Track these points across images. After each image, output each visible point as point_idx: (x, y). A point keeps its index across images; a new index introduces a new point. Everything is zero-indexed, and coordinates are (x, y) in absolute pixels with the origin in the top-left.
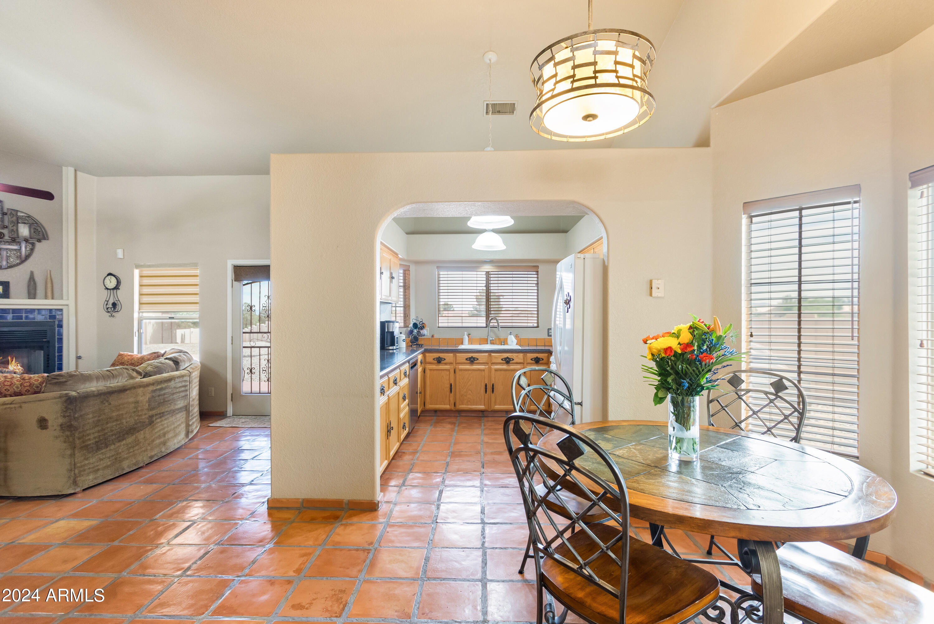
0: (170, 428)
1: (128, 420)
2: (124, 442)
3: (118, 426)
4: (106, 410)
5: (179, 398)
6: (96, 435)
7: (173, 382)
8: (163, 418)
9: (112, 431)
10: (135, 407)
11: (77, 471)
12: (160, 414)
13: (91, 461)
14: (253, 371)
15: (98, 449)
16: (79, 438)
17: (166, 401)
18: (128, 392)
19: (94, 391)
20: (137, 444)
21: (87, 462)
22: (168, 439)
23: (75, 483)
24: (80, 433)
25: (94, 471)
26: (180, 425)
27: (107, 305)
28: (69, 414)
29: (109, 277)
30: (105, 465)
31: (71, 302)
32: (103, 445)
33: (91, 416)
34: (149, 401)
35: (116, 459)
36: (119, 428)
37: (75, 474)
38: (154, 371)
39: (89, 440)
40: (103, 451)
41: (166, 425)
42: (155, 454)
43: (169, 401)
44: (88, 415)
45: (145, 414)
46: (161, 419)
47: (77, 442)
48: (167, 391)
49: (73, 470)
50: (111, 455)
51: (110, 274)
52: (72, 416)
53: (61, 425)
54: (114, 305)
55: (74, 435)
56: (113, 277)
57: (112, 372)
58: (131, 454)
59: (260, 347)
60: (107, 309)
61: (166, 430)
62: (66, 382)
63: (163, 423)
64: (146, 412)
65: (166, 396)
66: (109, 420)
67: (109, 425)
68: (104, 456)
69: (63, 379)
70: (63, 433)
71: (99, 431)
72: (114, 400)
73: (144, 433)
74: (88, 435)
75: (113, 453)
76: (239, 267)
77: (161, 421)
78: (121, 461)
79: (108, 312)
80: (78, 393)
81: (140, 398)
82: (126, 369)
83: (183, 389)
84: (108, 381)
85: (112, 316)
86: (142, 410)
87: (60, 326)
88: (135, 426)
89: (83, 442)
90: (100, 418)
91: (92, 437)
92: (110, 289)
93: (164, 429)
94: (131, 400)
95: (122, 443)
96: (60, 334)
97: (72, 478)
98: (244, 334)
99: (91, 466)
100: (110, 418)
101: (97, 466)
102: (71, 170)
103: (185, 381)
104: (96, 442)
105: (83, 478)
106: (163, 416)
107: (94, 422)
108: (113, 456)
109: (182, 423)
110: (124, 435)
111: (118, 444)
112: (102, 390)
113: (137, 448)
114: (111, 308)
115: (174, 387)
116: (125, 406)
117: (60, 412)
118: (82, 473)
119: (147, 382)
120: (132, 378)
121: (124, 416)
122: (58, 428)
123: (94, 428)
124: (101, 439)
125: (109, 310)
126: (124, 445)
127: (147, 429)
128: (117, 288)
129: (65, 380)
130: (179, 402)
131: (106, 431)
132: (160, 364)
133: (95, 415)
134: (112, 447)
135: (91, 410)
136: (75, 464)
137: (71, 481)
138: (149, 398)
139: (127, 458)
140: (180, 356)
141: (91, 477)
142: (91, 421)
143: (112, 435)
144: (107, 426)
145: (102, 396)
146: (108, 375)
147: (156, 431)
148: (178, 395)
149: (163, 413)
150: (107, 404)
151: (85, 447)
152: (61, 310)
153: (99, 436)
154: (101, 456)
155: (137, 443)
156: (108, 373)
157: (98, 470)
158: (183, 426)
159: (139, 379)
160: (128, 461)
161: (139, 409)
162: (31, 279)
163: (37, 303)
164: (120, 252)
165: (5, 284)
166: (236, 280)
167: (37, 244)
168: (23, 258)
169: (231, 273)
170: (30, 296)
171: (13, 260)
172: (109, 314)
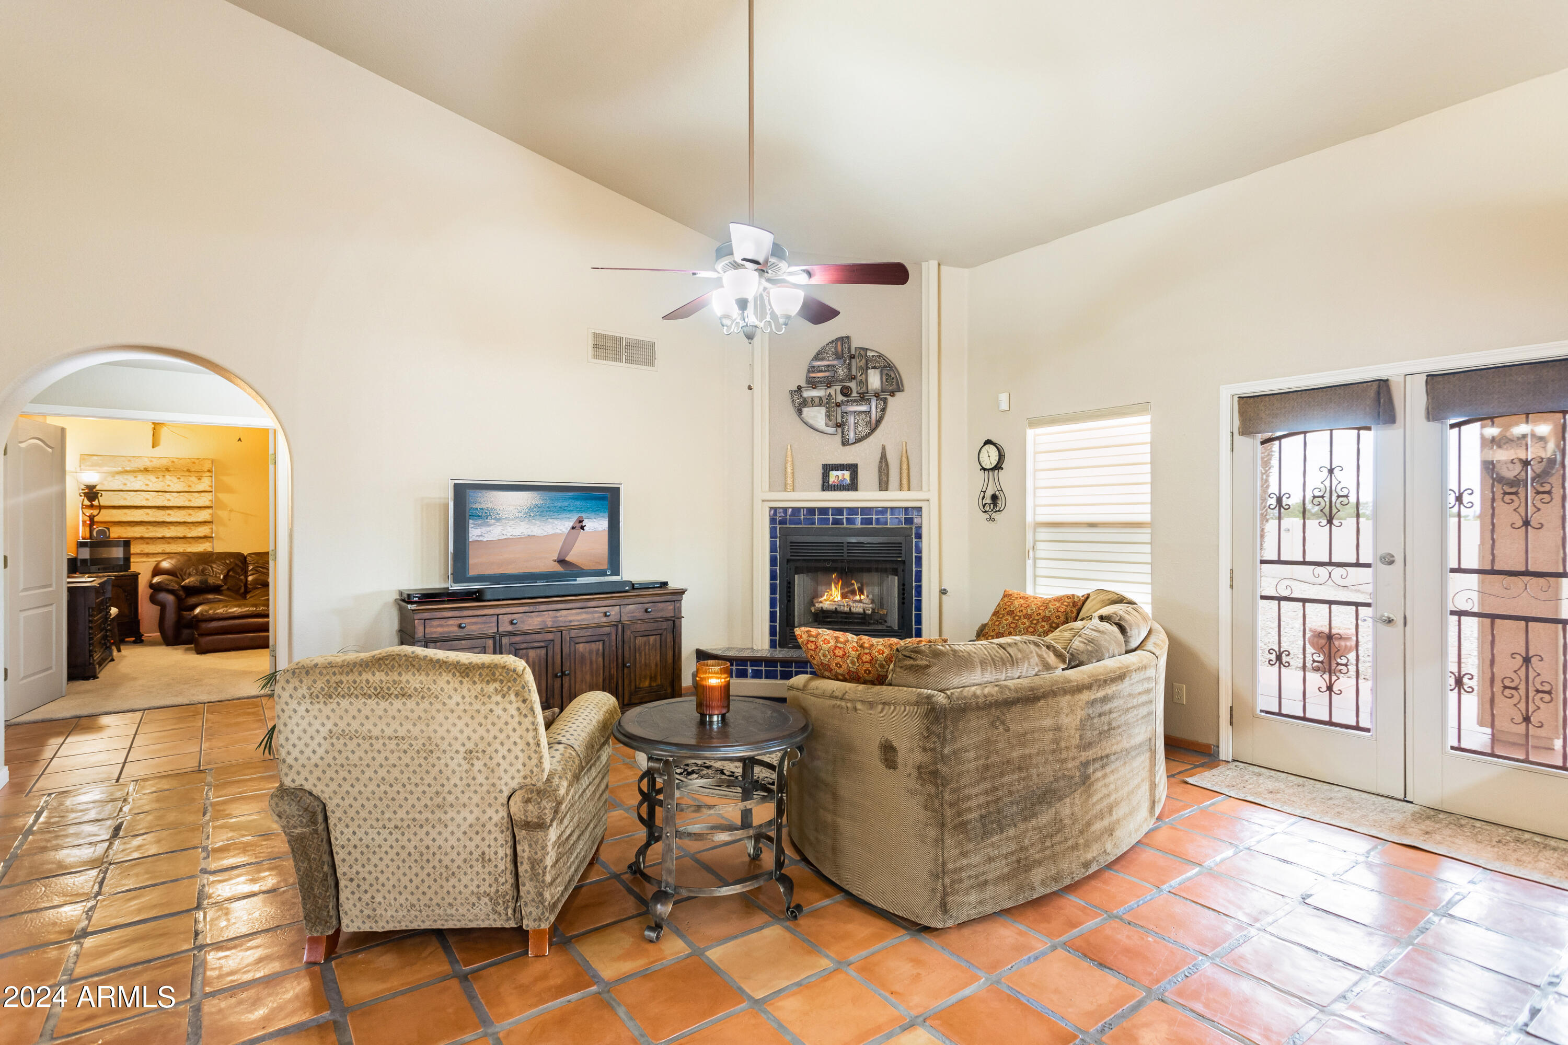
0: (1120, 794)
1: (1041, 769)
2: (1034, 822)
3: (1023, 784)
4: (1000, 744)
5: (1137, 720)
6: (982, 799)
7: (1127, 682)
8: (1108, 770)
9: (1011, 793)
10: (1056, 741)
11: (947, 881)
12: (1101, 758)
13: (975, 859)
14: (1285, 659)
15: (986, 834)
16: (951, 805)
17: (1114, 729)
18: (1042, 703)
19: (977, 697)
20: (1058, 831)
21: (965, 862)
22: (1118, 821)
23: (944, 907)
24: (954, 791)
25: (978, 885)
26: (1138, 786)
27: (983, 498)
28: (932, 746)
29: (987, 446)
30: (998, 873)
31: (933, 496)
32: (995, 826)
33: (971, 755)
34: (1082, 726)
35: (1018, 861)
36: (1024, 788)
37: (943, 885)
38: (1087, 650)
39: (969, 810)
40: (995, 838)
41: (1112, 787)
42: (1094, 858)
43: (1119, 727)
44: (968, 751)
45: (1074, 758)
46: (1104, 772)
47: (948, 812)
48: (1115, 705)
49: (940, 875)
50: (1009, 850)
51: (988, 442)
52: (939, 750)
53: (919, 767)
54: (994, 498)
55: (943, 797)
56: (992, 447)
57: (1009, 649)
58: (1048, 852)
59: (1304, 601)
60: (984, 506)
61: (1113, 797)
62: (928, 667)
63: (1107, 780)
64: (1074, 752)
65: (1113, 716)
66: (1005, 766)
67: (1007, 779)
68: (996, 852)
69: (922, 659)
70: (922, 785)
71: (986, 793)
72: (1017, 721)
73: (1072, 804)
74: (969, 798)
75: (1013, 847)
76: (1252, 399)
77: (1105, 776)
78: (1028, 868)
79: (985, 512)
80: (949, 697)
81: (1065, 720)
82: (1035, 644)
83: (1144, 698)
84: (1002, 672)
85: (991, 519)
86: (1067, 748)
87: (919, 536)
88: (1055, 785)
89: (959, 814)
90: (989, 761)
91: (973, 803)
92: (988, 470)
93: (1109, 795)
94: (1048, 722)
95: (1030, 825)
96: (919, 550)
97: (938, 895)
98: (1264, 566)
99: (973, 872)
100: (1008, 762)
101: (984, 873)
102: (933, 264)
103: (1149, 679)
104: (982, 817)
105: (958, 899)
106: (1107, 765)
107: (977, 769)
108: (1012, 853)
109: (1143, 781)
110: (1033, 805)
111: (1022, 826)
112: (993, 696)
113: (1057, 839)
114: (990, 505)
115: (1130, 695)
116: (1036, 735)
117: (917, 737)
118: (956, 886)
119: (1077, 681)
120: (1048, 667)
121: (1034, 761)
122: (915, 773)
123: (978, 783)
124: (991, 810)
125: (987, 508)
126: (1034, 829)
127: (1077, 795)
128: (998, 467)
129: (926, 663)
130: (1137, 731)
131: (1000, 793)
132: (1095, 634)
133: (979, 754)
134: (1012, 832)
135: (971, 742)
136: (944, 864)
137: (937, 902)
138: (1081, 721)
139: (1039, 863)
140: (1128, 613)
141: (973, 897)
142: (972, 766)
143: (1012, 803)
144: (1002, 780)
145: (993, 710)
146: (1002, 658)
147: (1095, 799)
148: (1135, 712)
149: (1107, 756)
150: (1001, 729)
151: (962, 827)
152: (919, 509)
153: (988, 803)
154: (993, 852)
155: (1058, 826)
156: (1001, 652)
157: (986, 883)
158: (1146, 786)
159: (1059, 673)
160: (1040, 870)
161: (1063, 744)
162: (884, 458)
163: (895, 497)
164: (1003, 398)
165: (853, 469)
166: (1244, 431)
167: (890, 399)
168: (873, 425)
169: (1228, 420)
170: (882, 486)
171: (861, 429)
172: (987, 516)
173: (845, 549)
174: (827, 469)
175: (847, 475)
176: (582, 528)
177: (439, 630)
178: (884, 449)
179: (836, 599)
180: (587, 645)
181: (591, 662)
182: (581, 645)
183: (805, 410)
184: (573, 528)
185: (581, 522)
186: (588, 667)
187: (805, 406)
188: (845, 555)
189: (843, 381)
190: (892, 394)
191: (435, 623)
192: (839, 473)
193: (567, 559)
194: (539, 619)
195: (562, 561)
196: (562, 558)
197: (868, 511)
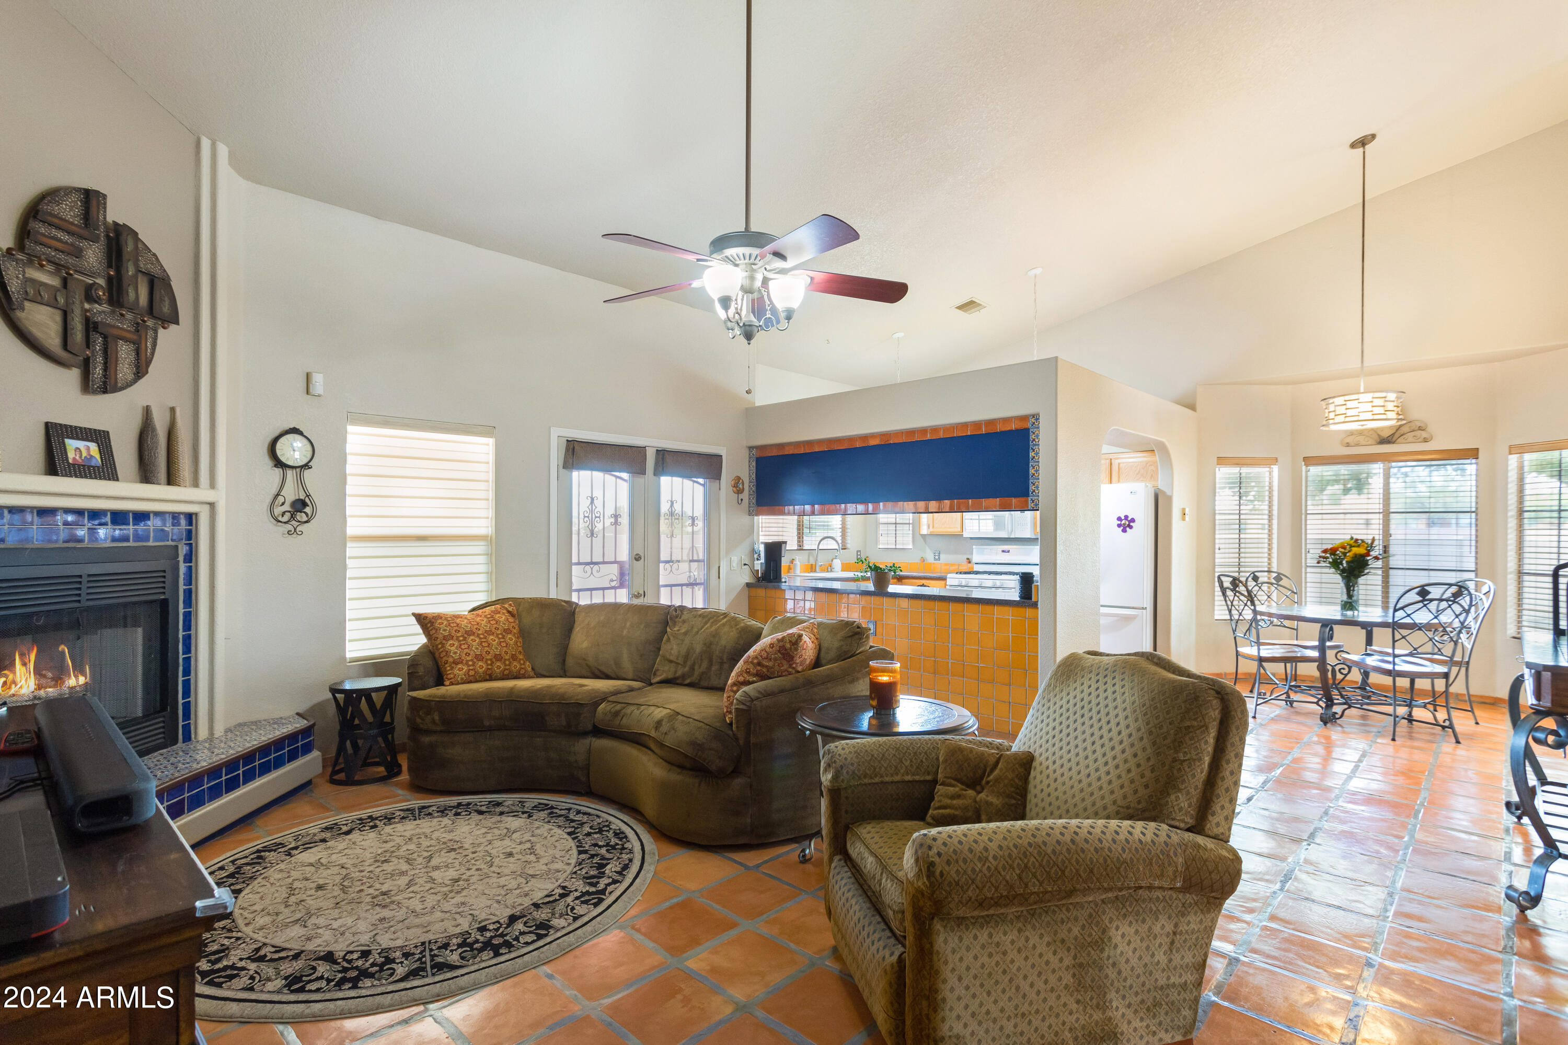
27: (282, 504)
29: (290, 436)
31: (221, 496)
51: (293, 430)
56: (299, 439)
60: (283, 515)
79: (285, 523)
85: (296, 533)
87: (191, 558)
92: (289, 467)
96: (190, 580)
114: (292, 513)
125: (288, 518)
128: (307, 465)
152: (194, 516)
162: (146, 426)
163: (155, 496)
166: (565, 466)
167: (161, 332)
168: (140, 371)
169: (556, 455)
170: (146, 475)
171: (124, 370)
172: (289, 527)
173: (84, 586)
174: (55, 434)
178: (147, 410)
183: (27, 305)
187: (27, 297)
188: (83, 597)
189: (92, 272)
190: (164, 322)
197: (118, 517)
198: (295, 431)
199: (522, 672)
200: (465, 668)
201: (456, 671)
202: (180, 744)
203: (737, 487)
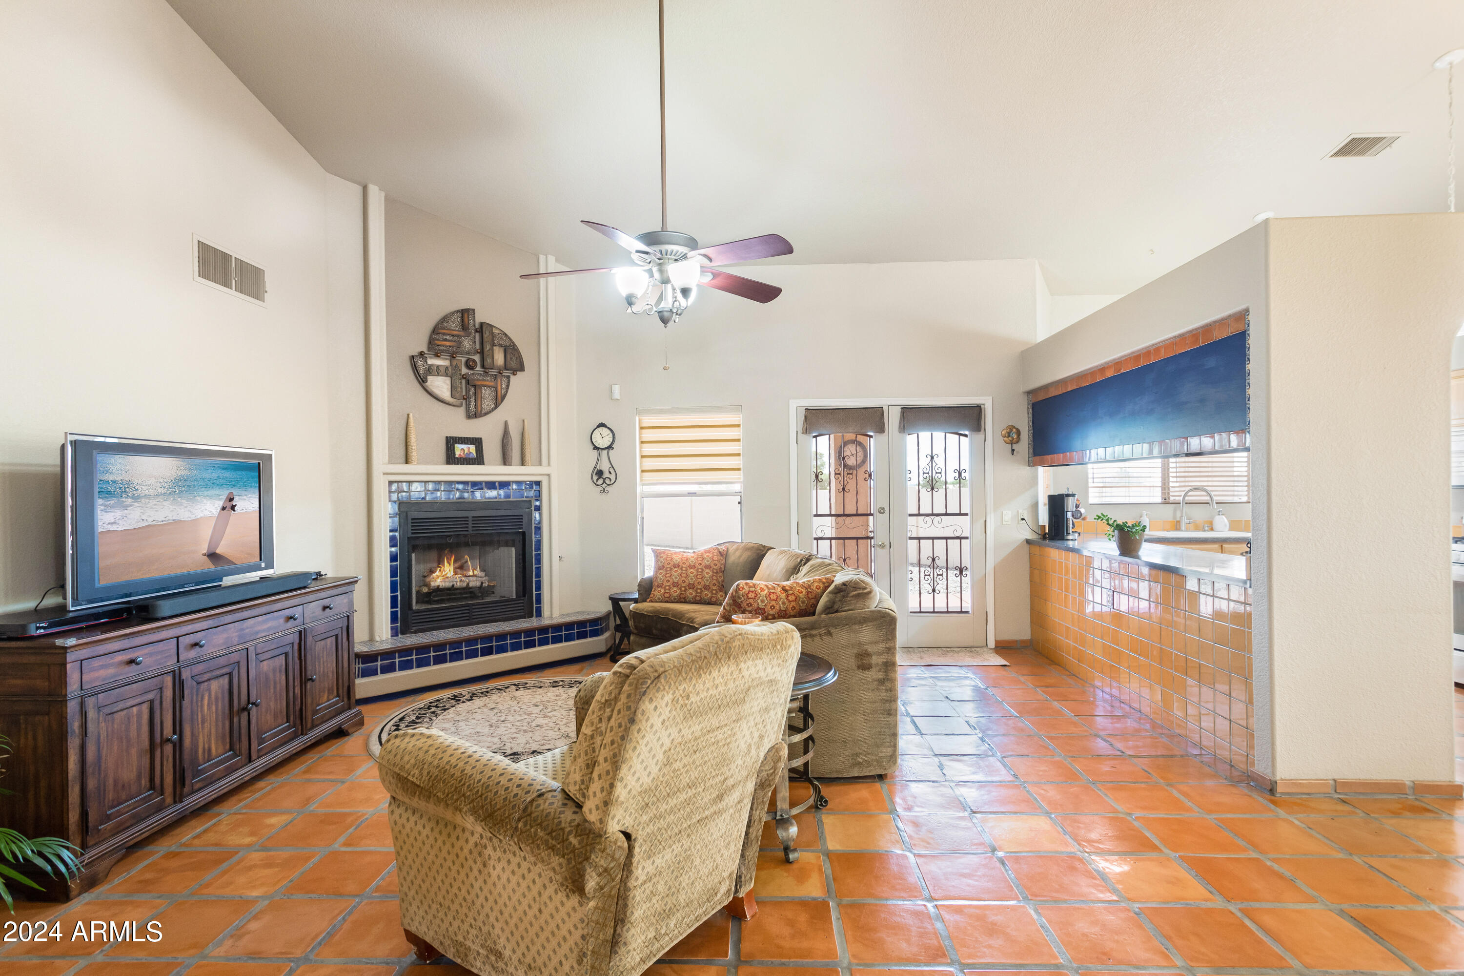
29: (600, 429)
31: (552, 471)
56: (605, 429)
60: (599, 480)
76: (815, 411)
79: (600, 485)
85: (605, 492)
87: (538, 507)
92: (600, 448)
96: (538, 521)
102: (551, 260)
114: (603, 479)
125: (602, 482)
128: (610, 447)
152: (538, 482)
162: (506, 434)
163: (513, 472)
164: (616, 389)
165: (477, 442)
166: (806, 431)
167: (512, 378)
168: (498, 401)
169: (795, 422)
170: (506, 460)
171: (487, 404)
172: (601, 489)
173: (470, 523)
174: (451, 442)
175: (472, 448)
176: (233, 508)
177: (103, 673)
178: (506, 423)
179: (448, 575)
180: (271, 661)
181: (275, 683)
182: (265, 663)
183: (430, 378)
184: (224, 508)
185: (231, 500)
186: (272, 691)
187: (430, 374)
188: (470, 529)
189: (468, 353)
190: (514, 372)
191: (96, 663)
192: (465, 447)
193: (218, 551)
194: (225, 635)
195: (213, 556)
196: (212, 551)
197: (491, 485)
198: (602, 425)
199: (714, 600)
200: (663, 591)
201: (656, 593)
202: (534, 618)
203: (1012, 436)
